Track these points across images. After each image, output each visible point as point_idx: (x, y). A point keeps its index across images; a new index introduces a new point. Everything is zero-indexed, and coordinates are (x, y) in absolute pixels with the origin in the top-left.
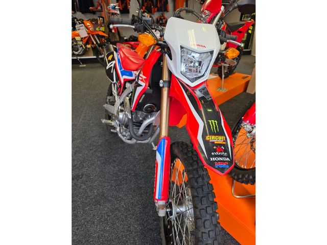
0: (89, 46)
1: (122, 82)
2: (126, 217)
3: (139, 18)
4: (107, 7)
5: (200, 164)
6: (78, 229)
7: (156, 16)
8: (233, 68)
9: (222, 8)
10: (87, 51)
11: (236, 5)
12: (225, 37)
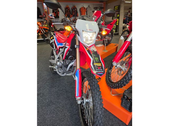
0: (39, 34)
1: (58, 48)
2: (63, 110)
3: (65, 20)
4: (48, 15)
5: (94, 77)
6: (40, 117)
7: (72, 19)
8: (110, 41)
9: (102, 14)
10: (39, 36)
11: (105, 14)
12: (102, 26)
